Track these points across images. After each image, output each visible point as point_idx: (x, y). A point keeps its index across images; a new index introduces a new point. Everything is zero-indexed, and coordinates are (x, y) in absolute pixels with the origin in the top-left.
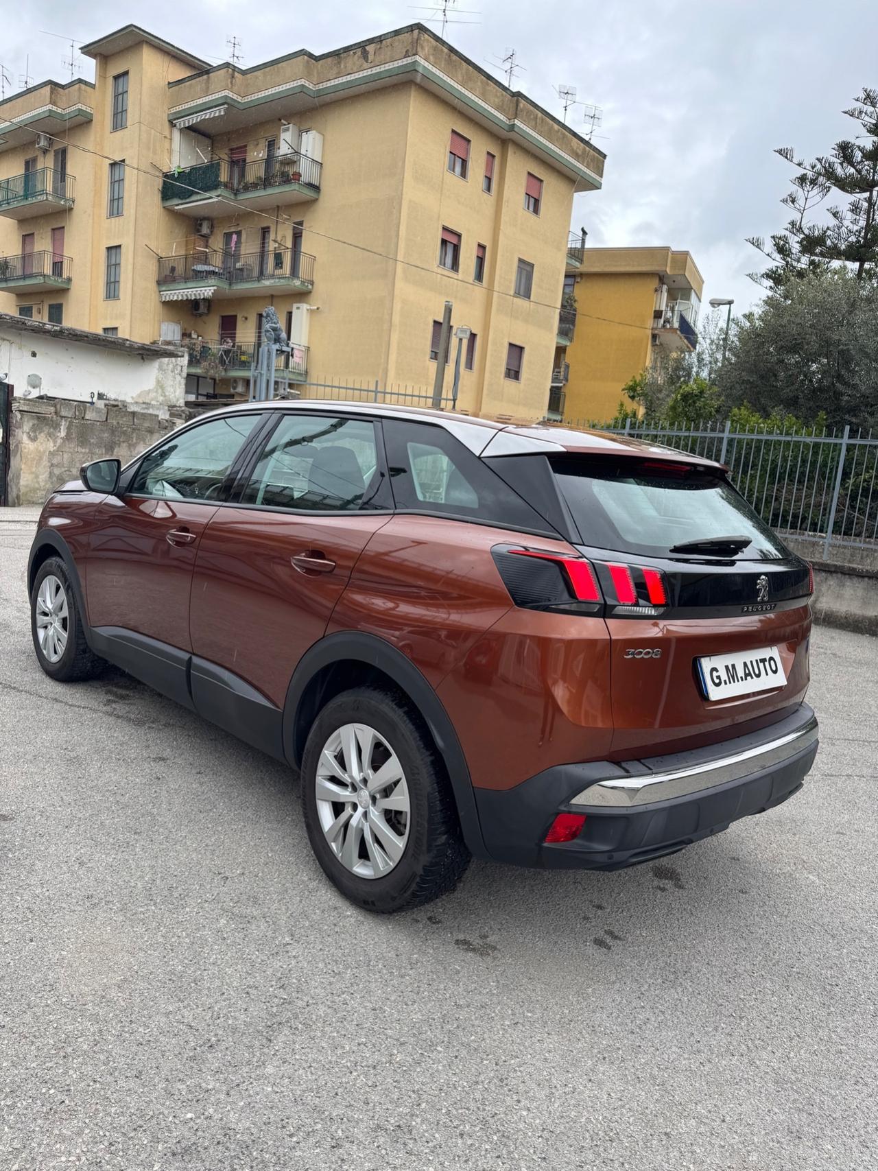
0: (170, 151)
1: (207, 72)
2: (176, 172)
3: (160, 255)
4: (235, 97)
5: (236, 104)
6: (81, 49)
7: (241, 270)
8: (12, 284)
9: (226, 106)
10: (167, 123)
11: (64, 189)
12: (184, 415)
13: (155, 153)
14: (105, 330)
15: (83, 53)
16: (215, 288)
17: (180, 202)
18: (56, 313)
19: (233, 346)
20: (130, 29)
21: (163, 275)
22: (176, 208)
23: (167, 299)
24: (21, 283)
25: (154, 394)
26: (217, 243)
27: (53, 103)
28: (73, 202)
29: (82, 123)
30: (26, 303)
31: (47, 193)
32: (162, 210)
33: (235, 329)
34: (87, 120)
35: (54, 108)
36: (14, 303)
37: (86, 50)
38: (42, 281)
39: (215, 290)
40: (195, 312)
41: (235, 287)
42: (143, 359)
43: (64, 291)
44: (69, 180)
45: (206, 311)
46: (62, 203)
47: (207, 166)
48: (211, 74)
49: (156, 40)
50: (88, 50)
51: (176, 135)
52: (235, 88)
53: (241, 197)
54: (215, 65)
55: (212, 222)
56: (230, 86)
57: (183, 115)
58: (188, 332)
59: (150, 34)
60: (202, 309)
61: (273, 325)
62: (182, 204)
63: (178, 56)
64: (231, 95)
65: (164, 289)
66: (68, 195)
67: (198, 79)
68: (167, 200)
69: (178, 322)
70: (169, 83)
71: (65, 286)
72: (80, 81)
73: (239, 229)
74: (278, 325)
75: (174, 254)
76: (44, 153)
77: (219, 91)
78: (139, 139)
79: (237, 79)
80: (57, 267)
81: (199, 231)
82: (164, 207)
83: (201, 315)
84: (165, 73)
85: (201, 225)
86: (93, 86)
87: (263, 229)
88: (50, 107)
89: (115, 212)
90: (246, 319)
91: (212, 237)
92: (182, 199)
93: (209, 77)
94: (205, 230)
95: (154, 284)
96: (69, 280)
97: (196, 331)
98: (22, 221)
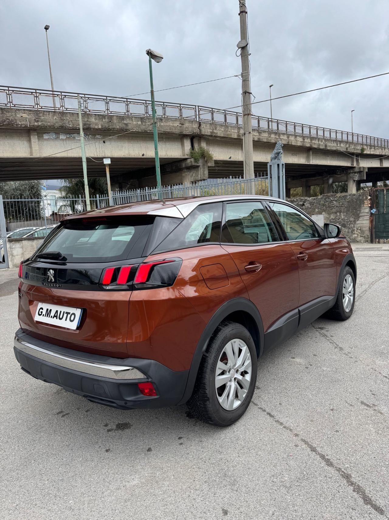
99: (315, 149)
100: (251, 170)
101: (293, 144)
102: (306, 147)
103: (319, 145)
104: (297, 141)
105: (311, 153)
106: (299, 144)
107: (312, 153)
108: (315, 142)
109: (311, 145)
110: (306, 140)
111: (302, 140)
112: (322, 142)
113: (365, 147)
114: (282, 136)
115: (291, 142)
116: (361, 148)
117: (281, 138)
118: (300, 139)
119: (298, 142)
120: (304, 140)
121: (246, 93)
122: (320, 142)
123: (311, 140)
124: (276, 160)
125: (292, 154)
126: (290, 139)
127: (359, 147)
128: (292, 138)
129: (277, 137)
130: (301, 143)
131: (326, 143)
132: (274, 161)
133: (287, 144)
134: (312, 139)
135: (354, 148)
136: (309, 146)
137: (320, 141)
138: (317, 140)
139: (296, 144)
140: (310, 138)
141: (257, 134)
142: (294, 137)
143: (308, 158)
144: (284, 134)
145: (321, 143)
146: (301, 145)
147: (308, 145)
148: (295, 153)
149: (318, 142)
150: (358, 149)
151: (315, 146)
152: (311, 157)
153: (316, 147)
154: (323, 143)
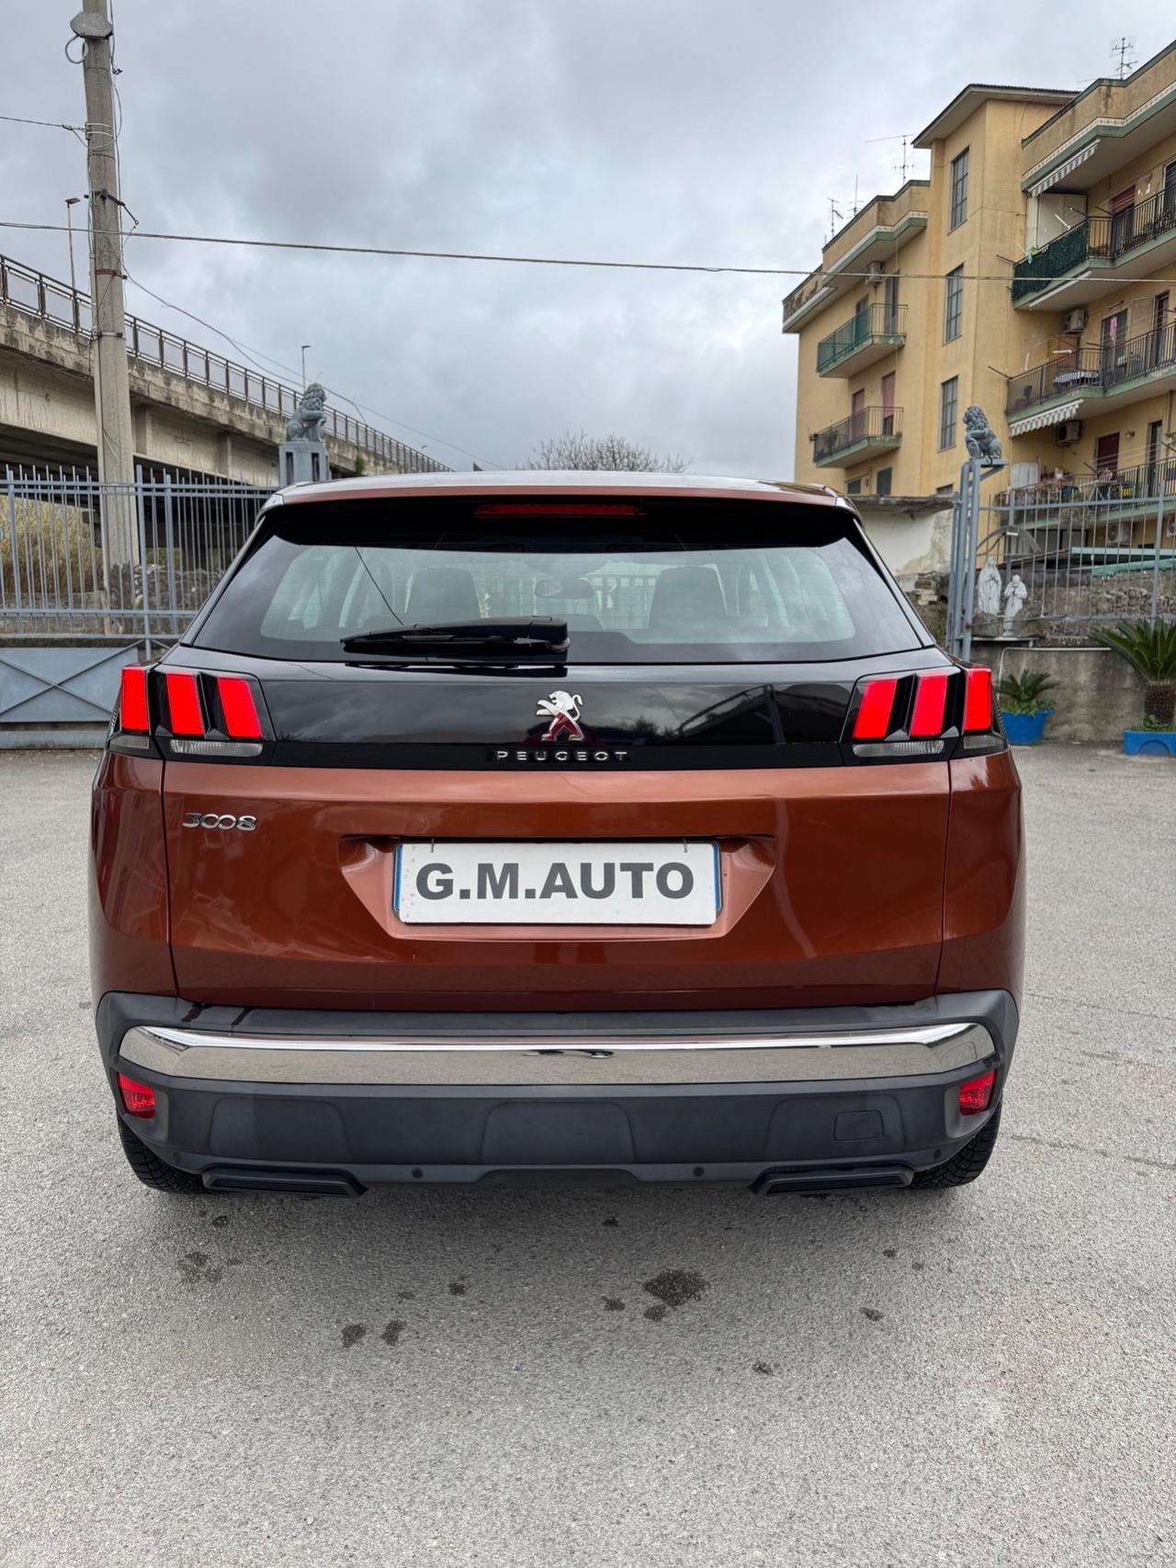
0: (1025, 232)
1: (1073, 104)
2: (1030, 258)
3: (1009, 375)
4: (1112, 123)
5: (1113, 133)
6: (913, 143)
7: (1124, 366)
8: (837, 457)
9: (1098, 141)
10: (1020, 194)
11: (895, 324)
12: (933, 583)
13: (1002, 241)
14: (940, 490)
15: (915, 147)
16: (1081, 401)
17: (1036, 295)
18: (885, 479)
19: (1113, 478)
20: (968, 91)
21: (1013, 401)
22: (1031, 305)
23: (1018, 432)
24: (845, 453)
25: (929, 562)
26: (1093, 336)
27: (881, 222)
28: (905, 337)
29: (916, 232)
30: (854, 477)
31: (872, 336)
32: (1013, 313)
33: (1117, 452)
34: (921, 228)
35: (882, 229)
36: (843, 479)
37: (917, 142)
38: (866, 445)
39: (1080, 404)
40: (1060, 442)
41: (1111, 393)
42: (912, 517)
43: (892, 452)
44: (900, 311)
45: (1076, 437)
46: (891, 342)
47: (1071, 235)
48: (1077, 106)
49: (1004, 91)
50: (920, 142)
51: (1033, 204)
52: (1113, 111)
53: (1120, 262)
54: (1083, 90)
55: (1084, 309)
56: (1103, 109)
57: (1040, 176)
58: (1049, 471)
59: (994, 87)
60: (1071, 435)
61: (978, 431)
62: (1038, 298)
63: (1036, 100)
64: (1105, 122)
65: (1014, 419)
66: (900, 330)
67: (1059, 120)
68: (1019, 298)
69: (1035, 460)
70: (1023, 141)
71: (893, 445)
72: (912, 183)
73: (1124, 307)
74: (986, 430)
75: (1026, 369)
76: (875, 287)
77: (1089, 121)
78: (981, 229)
79: (1115, 98)
80: (888, 423)
81: (1066, 327)
82: (1016, 310)
83: (1068, 445)
84: (1016, 131)
85: (1069, 319)
86: (926, 184)
87: (1158, 297)
88: (877, 229)
89: (953, 334)
90: (1133, 434)
91: (1086, 331)
92: (1038, 291)
93: (1074, 111)
94: (1075, 324)
95: (1002, 416)
96: (899, 435)
97: (1061, 468)
98: (853, 378)
99: (241, 434)
100: (124, 463)
101: (183, 406)
102: (219, 423)
103: (253, 426)
104: (192, 399)
105: (229, 444)
106: (199, 410)
107: (233, 447)
108: (242, 414)
109: (231, 421)
110: (216, 404)
111: (206, 400)
112: (259, 417)
113: (365, 457)
114: (150, 372)
115: (177, 400)
116: (355, 459)
117: (146, 377)
118: (202, 397)
119: (195, 403)
120: (212, 400)
121: (103, 198)
122: (254, 417)
123: (232, 407)
124: (305, 439)
125: (176, 438)
126: (172, 387)
127: (351, 455)
128: (178, 387)
129: (135, 373)
130: (203, 408)
131: (272, 423)
132: (297, 441)
133: (164, 404)
134: (234, 402)
135: (339, 456)
136: (226, 423)
137: (255, 413)
138: (247, 409)
139: (190, 410)
140: (228, 400)
141: (74, 348)
142: (183, 384)
143: (220, 459)
144: (154, 369)
145: (257, 421)
146: (205, 415)
147: (223, 420)
148: (186, 437)
149: (249, 417)
150: (347, 460)
151: (243, 427)
152: (230, 457)
153: (246, 430)
154: (261, 422)
